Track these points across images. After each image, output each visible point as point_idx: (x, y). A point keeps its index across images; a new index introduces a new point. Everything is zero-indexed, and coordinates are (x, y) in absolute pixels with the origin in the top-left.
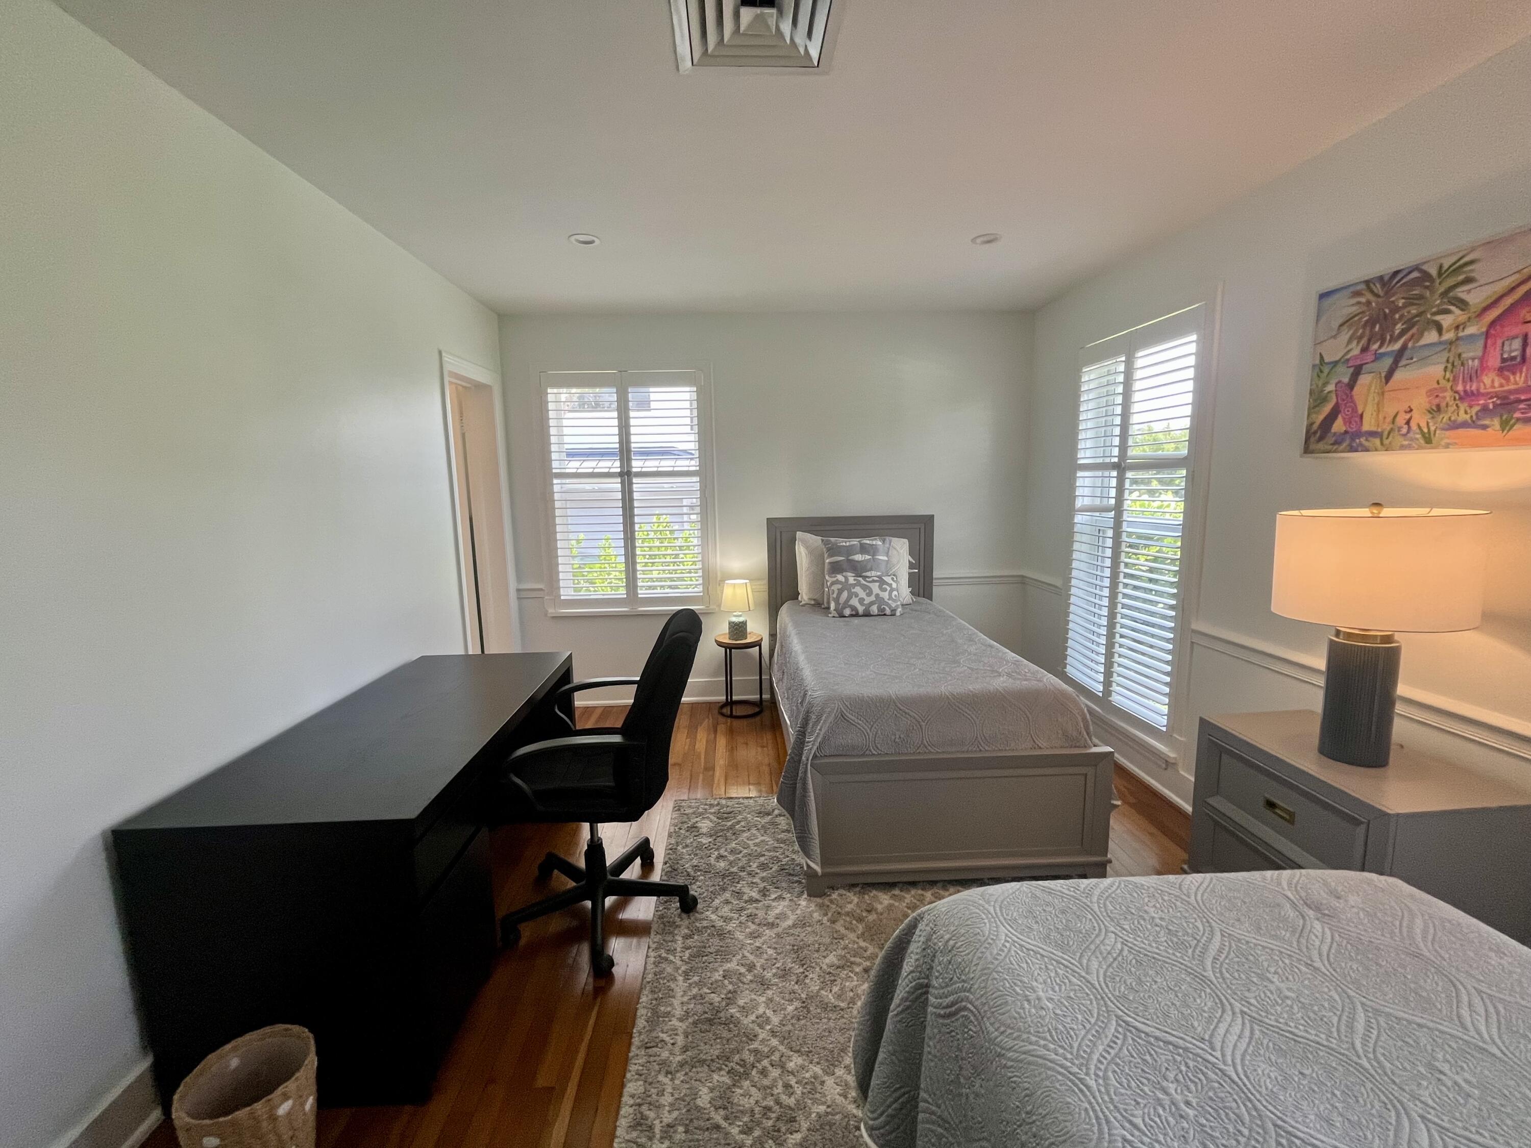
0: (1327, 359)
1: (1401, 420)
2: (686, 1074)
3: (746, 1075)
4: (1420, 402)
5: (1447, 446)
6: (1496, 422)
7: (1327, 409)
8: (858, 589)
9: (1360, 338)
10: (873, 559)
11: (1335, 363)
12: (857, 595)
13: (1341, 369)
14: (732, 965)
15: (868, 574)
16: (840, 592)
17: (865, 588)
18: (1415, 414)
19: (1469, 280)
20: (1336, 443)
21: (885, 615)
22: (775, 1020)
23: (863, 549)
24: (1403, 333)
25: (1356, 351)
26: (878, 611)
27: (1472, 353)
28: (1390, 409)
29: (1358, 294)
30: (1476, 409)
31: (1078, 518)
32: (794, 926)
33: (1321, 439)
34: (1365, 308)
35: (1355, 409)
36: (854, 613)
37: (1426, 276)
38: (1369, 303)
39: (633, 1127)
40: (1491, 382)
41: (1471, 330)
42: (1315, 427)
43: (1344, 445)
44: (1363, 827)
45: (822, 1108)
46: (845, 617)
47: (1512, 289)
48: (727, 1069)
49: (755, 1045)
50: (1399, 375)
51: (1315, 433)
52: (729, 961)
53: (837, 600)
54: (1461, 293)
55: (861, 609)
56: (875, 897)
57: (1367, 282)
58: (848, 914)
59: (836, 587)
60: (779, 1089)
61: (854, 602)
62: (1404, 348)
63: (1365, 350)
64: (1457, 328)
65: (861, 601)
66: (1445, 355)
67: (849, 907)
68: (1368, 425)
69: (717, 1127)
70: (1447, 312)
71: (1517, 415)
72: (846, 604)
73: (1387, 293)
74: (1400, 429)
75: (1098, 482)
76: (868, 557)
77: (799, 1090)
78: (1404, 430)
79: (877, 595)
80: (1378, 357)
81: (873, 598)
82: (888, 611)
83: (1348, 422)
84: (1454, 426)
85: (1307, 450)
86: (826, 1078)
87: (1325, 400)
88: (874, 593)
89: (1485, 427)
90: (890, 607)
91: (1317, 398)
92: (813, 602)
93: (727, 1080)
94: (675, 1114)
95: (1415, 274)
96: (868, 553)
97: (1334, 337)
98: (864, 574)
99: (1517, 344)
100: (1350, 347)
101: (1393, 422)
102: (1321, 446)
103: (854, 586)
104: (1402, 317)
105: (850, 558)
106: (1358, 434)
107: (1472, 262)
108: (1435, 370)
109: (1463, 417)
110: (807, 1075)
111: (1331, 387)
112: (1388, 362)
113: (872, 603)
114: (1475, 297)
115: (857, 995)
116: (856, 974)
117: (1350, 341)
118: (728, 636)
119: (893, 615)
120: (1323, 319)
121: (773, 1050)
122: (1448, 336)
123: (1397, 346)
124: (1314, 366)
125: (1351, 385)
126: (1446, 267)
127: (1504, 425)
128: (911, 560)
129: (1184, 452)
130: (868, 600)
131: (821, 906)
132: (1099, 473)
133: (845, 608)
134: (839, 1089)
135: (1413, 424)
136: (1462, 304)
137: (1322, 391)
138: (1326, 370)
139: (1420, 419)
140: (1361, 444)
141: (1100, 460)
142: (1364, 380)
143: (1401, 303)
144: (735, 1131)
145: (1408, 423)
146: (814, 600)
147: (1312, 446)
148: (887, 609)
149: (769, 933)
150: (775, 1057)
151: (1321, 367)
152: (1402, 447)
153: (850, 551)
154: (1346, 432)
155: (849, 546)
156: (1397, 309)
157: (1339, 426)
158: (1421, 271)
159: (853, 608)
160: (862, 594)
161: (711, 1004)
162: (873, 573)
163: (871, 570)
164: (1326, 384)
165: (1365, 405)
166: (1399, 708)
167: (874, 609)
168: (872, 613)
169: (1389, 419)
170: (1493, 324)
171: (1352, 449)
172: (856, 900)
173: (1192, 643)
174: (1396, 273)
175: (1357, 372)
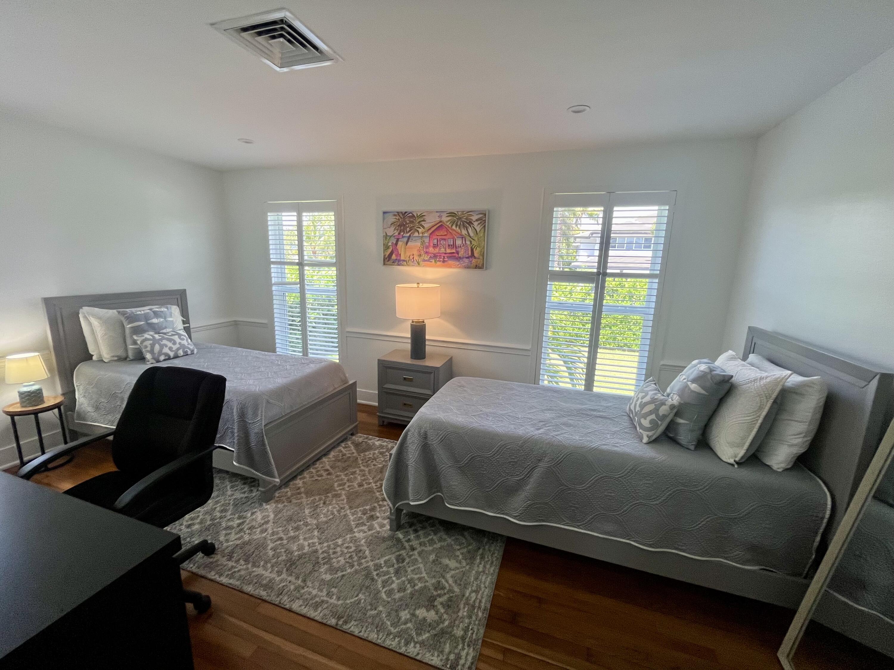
0: (388, 234)
1: (411, 257)
2: (310, 581)
3: (330, 559)
4: (416, 253)
5: (423, 266)
6: (433, 261)
7: (390, 251)
8: (164, 342)
9: (397, 230)
10: (166, 321)
11: (391, 236)
12: (166, 346)
13: (392, 238)
14: (271, 545)
15: (164, 331)
16: (153, 346)
17: (170, 340)
18: (415, 256)
19: (424, 221)
20: (393, 262)
21: (187, 355)
22: (316, 540)
23: (157, 314)
24: (410, 231)
25: (397, 234)
26: (183, 353)
27: (427, 240)
28: (408, 254)
29: (395, 215)
30: (429, 257)
31: (274, 288)
32: (276, 516)
33: (388, 261)
34: (398, 221)
35: (398, 252)
36: (167, 357)
37: (413, 216)
38: (399, 219)
39: (316, 610)
40: (431, 250)
41: (426, 235)
42: (387, 256)
43: (396, 264)
44: (433, 374)
45: (364, 540)
46: (161, 361)
47: (433, 226)
48: (322, 565)
49: (320, 551)
50: (409, 243)
51: (386, 258)
52: (267, 546)
53: (152, 352)
54: (423, 223)
55: (172, 354)
56: (294, 484)
57: (398, 212)
58: (292, 496)
59: (148, 343)
60: (346, 551)
61: (166, 350)
62: (410, 236)
63: (399, 234)
64: (423, 233)
65: (171, 349)
66: (420, 240)
67: (289, 494)
68: (402, 258)
69: (343, 576)
70: (420, 228)
71: (438, 259)
72: (160, 353)
73: (404, 218)
74: (411, 260)
75: (279, 270)
76: (162, 320)
77: (351, 545)
78: (412, 261)
79: (180, 343)
80: (403, 237)
81: (178, 346)
82: (189, 352)
83: (397, 256)
84: (424, 261)
85: (384, 264)
86: (354, 535)
87: (388, 248)
88: (178, 343)
89: (431, 262)
90: (190, 349)
91: (386, 247)
92: (116, 358)
93: (326, 566)
94: (324, 590)
95: (411, 214)
96: (161, 317)
97: (389, 227)
98: (161, 331)
99: (436, 241)
100: (395, 232)
101: (409, 258)
102: (388, 263)
103: (161, 340)
104: (409, 226)
105: (149, 322)
106: (399, 260)
107: (424, 216)
108: (418, 244)
109: (426, 259)
110: (348, 540)
111: (390, 244)
112: (405, 240)
113: (178, 349)
114: (427, 226)
115: (332, 511)
116: (323, 507)
117: (394, 230)
118: (19, 405)
119: (192, 353)
120: (385, 221)
121: (329, 546)
122: (421, 235)
123: (408, 235)
124: (384, 236)
125: (396, 244)
126: (418, 215)
127: (435, 261)
128: (183, 319)
129: (334, 260)
130: (175, 347)
131: (277, 502)
132: (279, 266)
133: (160, 355)
134: (361, 533)
135: (414, 259)
136: (423, 227)
137: (387, 245)
138: (388, 238)
139: (416, 258)
140: (401, 264)
141: (279, 260)
142: (400, 243)
143: (408, 222)
144: (349, 571)
145: (413, 258)
146: (117, 356)
147: (386, 263)
148: (188, 350)
149: (270, 526)
150: (332, 546)
151: (386, 236)
152: (413, 266)
153: (146, 317)
154: (396, 259)
155: (144, 314)
156: (407, 224)
157: (394, 257)
158: (412, 214)
159: (166, 354)
160: (170, 344)
161: (284, 560)
162: (168, 330)
163: (166, 328)
164: (388, 242)
165: (401, 251)
166: (427, 343)
167: (181, 353)
168: (179, 355)
169: (408, 256)
170: (431, 234)
171: (398, 265)
172: (288, 490)
173: (347, 337)
174: (406, 212)
175: (398, 240)
